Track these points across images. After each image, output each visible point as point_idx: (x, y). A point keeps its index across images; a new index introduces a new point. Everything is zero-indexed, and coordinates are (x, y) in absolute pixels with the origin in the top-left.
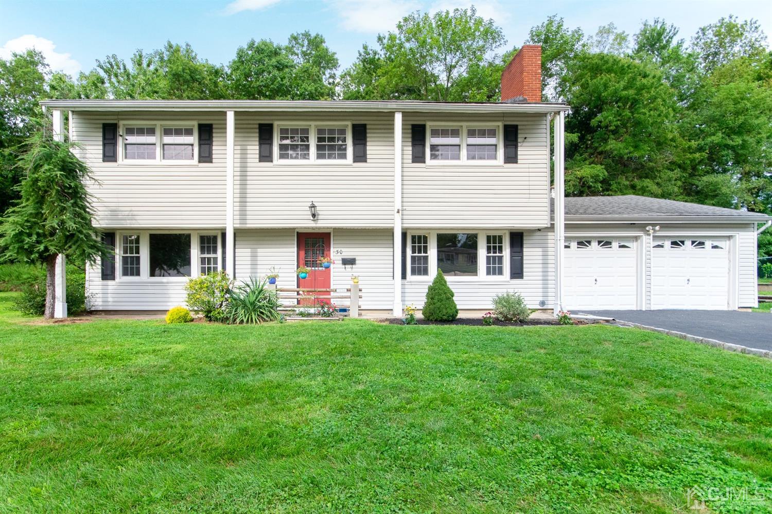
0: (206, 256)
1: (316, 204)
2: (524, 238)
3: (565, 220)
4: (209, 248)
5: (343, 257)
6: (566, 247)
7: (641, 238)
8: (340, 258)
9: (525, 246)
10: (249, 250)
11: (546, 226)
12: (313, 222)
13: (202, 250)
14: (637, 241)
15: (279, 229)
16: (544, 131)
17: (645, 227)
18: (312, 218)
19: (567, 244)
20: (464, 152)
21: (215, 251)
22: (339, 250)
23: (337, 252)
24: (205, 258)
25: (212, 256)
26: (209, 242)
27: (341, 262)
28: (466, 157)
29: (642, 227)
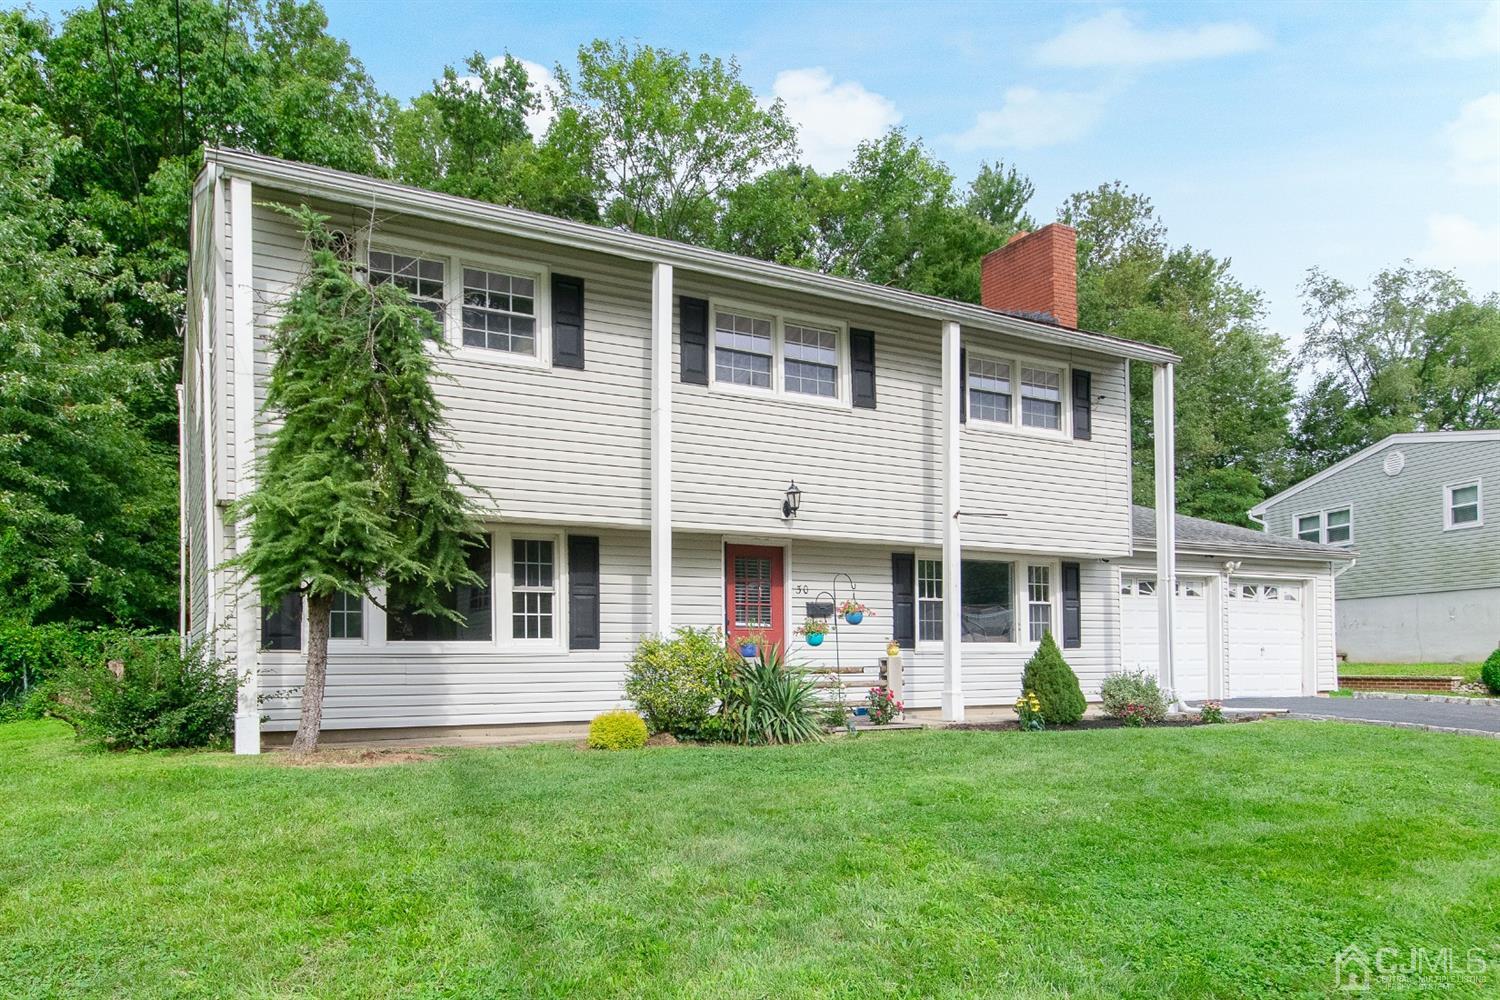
0: (525, 589)
1: (801, 487)
2: (1082, 573)
3: (1176, 548)
4: (533, 570)
5: (810, 601)
6: (1126, 592)
7: (1215, 581)
8: (803, 603)
9: (1082, 587)
10: (629, 579)
11: (1127, 554)
12: (782, 524)
13: (519, 578)
14: (1207, 584)
15: (710, 535)
16: (1122, 388)
17: (1223, 563)
18: (784, 517)
19: (1126, 587)
20: (1018, 409)
21: (548, 579)
22: (803, 584)
23: (798, 591)
24: (523, 594)
25: (540, 589)
26: (533, 557)
27: (804, 611)
28: (1020, 421)
29: (1220, 563)
